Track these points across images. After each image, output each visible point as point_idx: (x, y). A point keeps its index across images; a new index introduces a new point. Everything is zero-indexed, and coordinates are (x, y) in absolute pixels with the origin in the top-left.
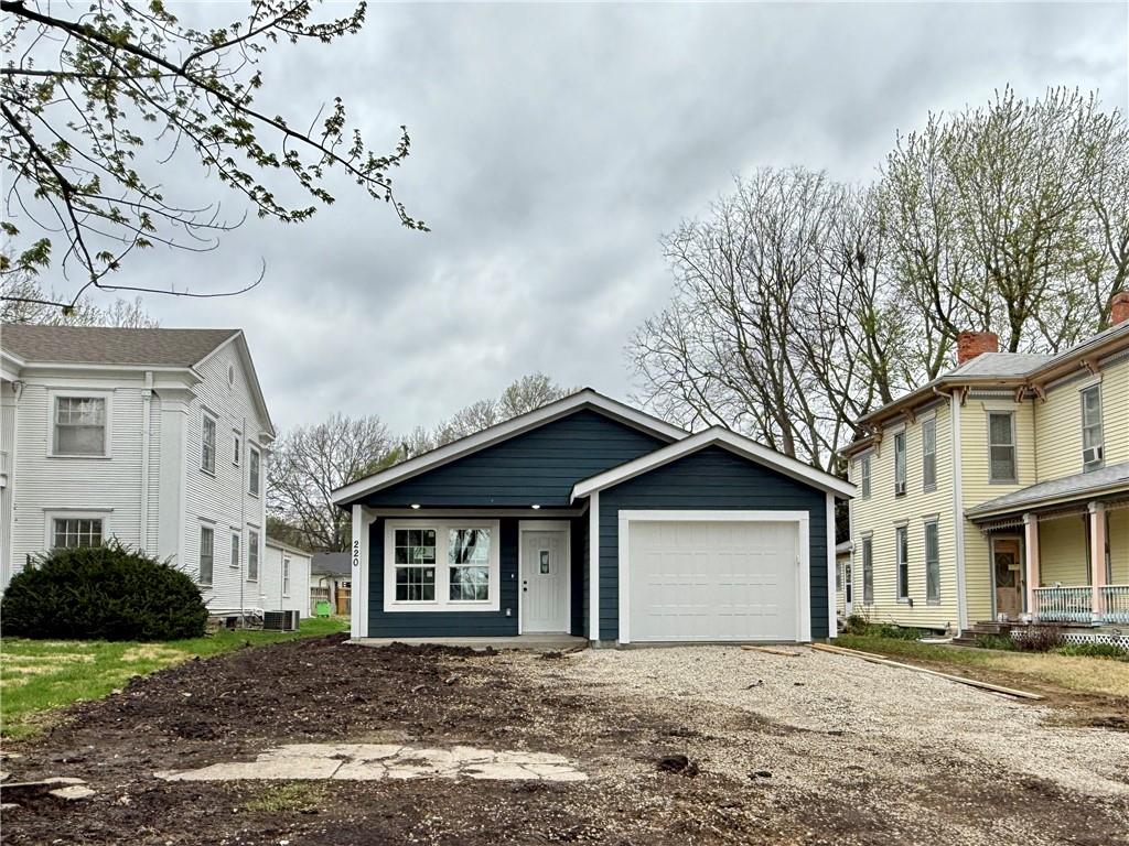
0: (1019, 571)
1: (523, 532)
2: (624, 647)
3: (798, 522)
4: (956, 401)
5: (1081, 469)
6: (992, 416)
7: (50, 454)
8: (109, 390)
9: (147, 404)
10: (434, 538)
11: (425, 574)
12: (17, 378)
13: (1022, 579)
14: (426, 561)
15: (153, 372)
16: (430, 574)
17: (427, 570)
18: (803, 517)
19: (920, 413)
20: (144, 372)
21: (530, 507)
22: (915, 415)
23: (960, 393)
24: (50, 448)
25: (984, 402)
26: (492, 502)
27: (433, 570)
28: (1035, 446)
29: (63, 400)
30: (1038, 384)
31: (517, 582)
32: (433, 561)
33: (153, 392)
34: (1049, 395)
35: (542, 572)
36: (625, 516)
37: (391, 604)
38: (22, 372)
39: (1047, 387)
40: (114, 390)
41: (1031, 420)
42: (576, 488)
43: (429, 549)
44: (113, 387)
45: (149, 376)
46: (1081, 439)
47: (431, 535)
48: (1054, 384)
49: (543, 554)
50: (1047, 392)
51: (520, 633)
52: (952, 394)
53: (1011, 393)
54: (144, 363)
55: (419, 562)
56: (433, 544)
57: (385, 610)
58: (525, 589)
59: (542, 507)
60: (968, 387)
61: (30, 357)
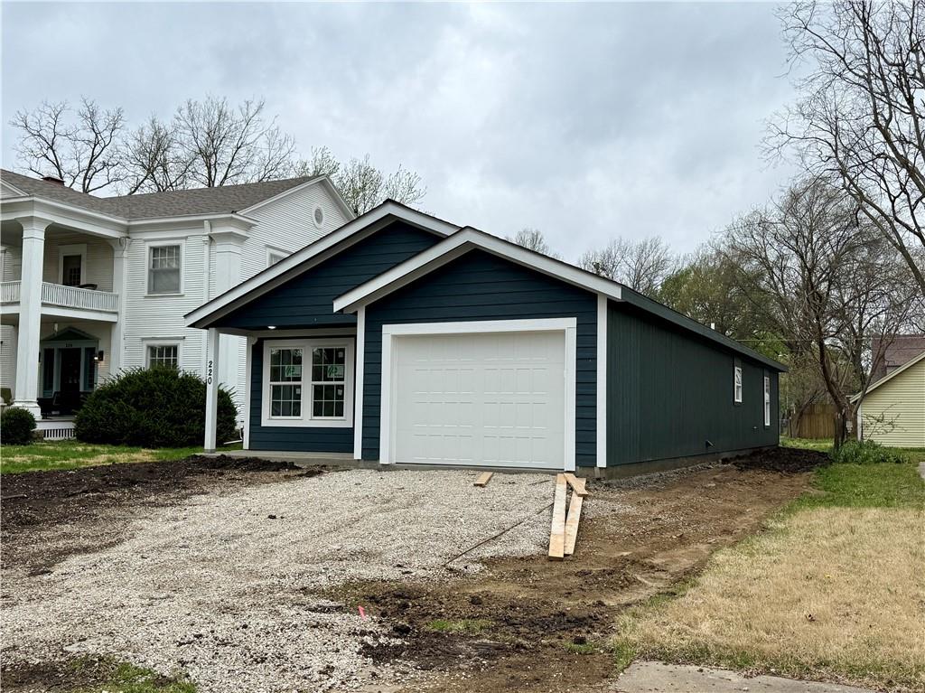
2: (387, 468)
3: (564, 331)
7: (146, 294)
8: (182, 238)
9: (207, 247)
12: (124, 235)
15: (209, 220)
16: (298, 391)
17: (296, 387)
18: (569, 324)
20: (203, 221)
24: (146, 289)
26: (315, 320)
27: (299, 387)
29: (155, 250)
32: (300, 380)
33: (210, 238)
36: (389, 330)
37: (268, 420)
38: (128, 229)
40: (186, 238)
42: (335, 305)
44: (185, 235)
45: (206, 224)
47: (299, 353)
54: (202, 212)
55: (289, 380)
56: (300, 363)
57: (263, 425)
61: (132, 216)
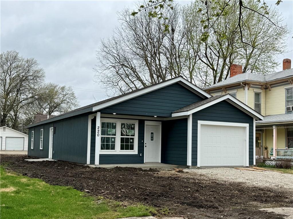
0: (260, 143)
1: (146, 125)
2: (199, 168)
4: (246, 88)
5: (285, 112)
6: (255, 93)
10: (116, 126)
11: (111, 140)
13: (261, 145)
14: (112, 135)
16: (113, 140)
17: (112, 138)
18: (247, 126)
19: (228, 90)
21: (153, 117)
22: (227, 90)
23: (248, 85)
25: (254, 89)
26: (147, 114)
27: (114, 138)
28: (266, 104)
30: (269, 85)
31: (144, 143)
32: (115, 135)
34: (272, 89)
35: (151, 140)
36: (200, 122)
39: (272, 86)
41: (265, 96)
43: (114, 130)
46: (285, 103)
47: (114, 125)
48: (274, 85)
49: (152, 133)
50: (271, 87)
51: (144, 162)
52: (246, 86)
53: (260, 87)
55: (110, 135)
56: (115, 128)
58: (146, 146)
59: (157, 117)
60: (251, 84)
